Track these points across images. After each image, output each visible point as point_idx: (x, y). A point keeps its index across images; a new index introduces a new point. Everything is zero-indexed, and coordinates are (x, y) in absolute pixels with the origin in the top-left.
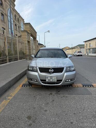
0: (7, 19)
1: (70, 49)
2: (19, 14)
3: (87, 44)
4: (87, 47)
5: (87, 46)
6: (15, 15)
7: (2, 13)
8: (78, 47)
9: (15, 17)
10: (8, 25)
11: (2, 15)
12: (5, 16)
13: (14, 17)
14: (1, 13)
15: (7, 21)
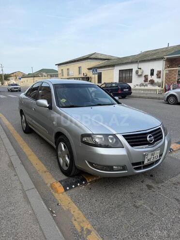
1: (24, 76)
3: (62, 70)
4: (63, 75)
5: (62, 72)
8: (44, 74)
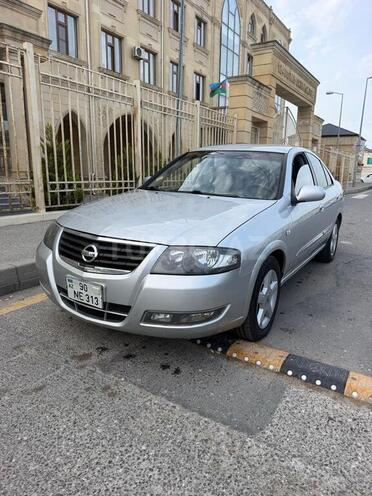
0: (217, 36)
2: (270, 9)
6: (252, 17)
7: (199, 14)
9: (253, 24)
10: (217, 61)
11: (199, 25)
12: (210, 25)
13: (245, 25)
14: (197, 17)
15: (217, 46)
